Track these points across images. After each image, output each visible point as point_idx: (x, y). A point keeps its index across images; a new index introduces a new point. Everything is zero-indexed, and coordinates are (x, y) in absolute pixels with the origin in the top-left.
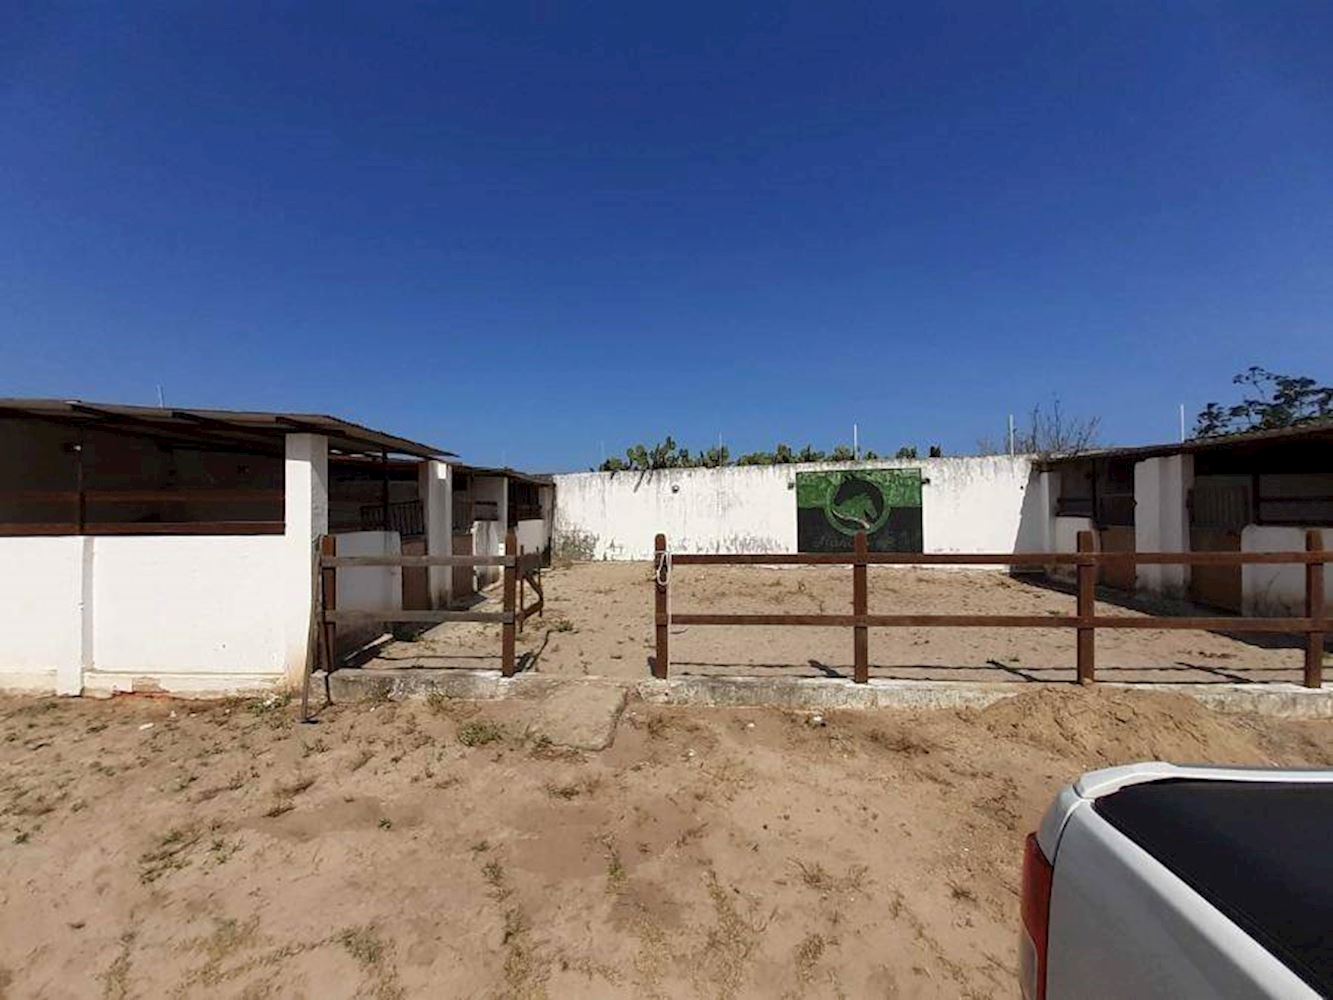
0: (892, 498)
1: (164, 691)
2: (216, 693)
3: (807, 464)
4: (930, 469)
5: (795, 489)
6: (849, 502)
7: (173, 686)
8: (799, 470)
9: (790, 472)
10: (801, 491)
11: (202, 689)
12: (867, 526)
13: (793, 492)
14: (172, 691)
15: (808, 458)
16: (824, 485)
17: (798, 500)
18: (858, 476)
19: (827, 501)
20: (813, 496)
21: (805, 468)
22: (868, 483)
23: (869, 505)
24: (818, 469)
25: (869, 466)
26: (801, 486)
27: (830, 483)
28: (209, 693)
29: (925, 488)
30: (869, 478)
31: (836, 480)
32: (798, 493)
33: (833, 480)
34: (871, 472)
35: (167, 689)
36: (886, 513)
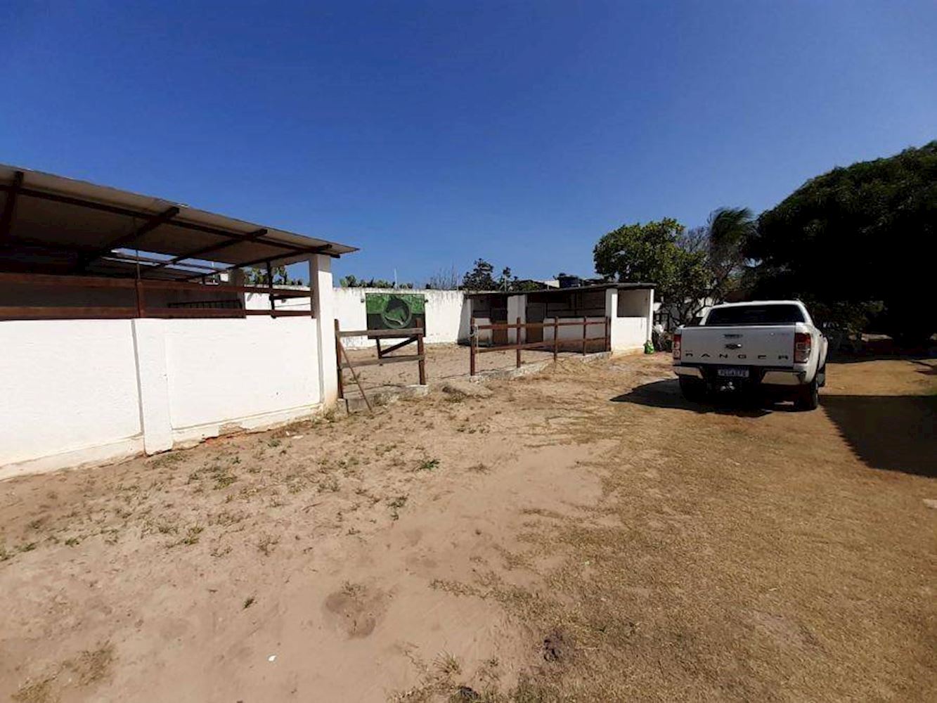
0: (413, 309)
1: (246, 429)
2: (281, 423)
3: (371, 289)
4: (428, 295)
5: (365, 303)
6: (393, 311)
7: (251, 425)
8: (367, 292)
9: (360, 293)
10: (368, 304)
11: (272, 422)
12: (402, 323)
13: (364, 304)
14: (251, 428)
15: (371, 285)
16: (380, 301)
17: (367, 310)
18: (397, 297)
19: (382, 309)
20: (375, 307)
21: (370, 291)
22: (402, 300)
23: (403, 312)
24: (377, 292)
25: (402, 292)
26: (370, 302)
27: (383, 300)
28: (277, 423)
29: (426, 305)
30: (402, 298)
31: (387, 299)
32: (367, 306)
33: (385, 298)
34: (403, 295)
35: (247, 427)
36: (410, 318)
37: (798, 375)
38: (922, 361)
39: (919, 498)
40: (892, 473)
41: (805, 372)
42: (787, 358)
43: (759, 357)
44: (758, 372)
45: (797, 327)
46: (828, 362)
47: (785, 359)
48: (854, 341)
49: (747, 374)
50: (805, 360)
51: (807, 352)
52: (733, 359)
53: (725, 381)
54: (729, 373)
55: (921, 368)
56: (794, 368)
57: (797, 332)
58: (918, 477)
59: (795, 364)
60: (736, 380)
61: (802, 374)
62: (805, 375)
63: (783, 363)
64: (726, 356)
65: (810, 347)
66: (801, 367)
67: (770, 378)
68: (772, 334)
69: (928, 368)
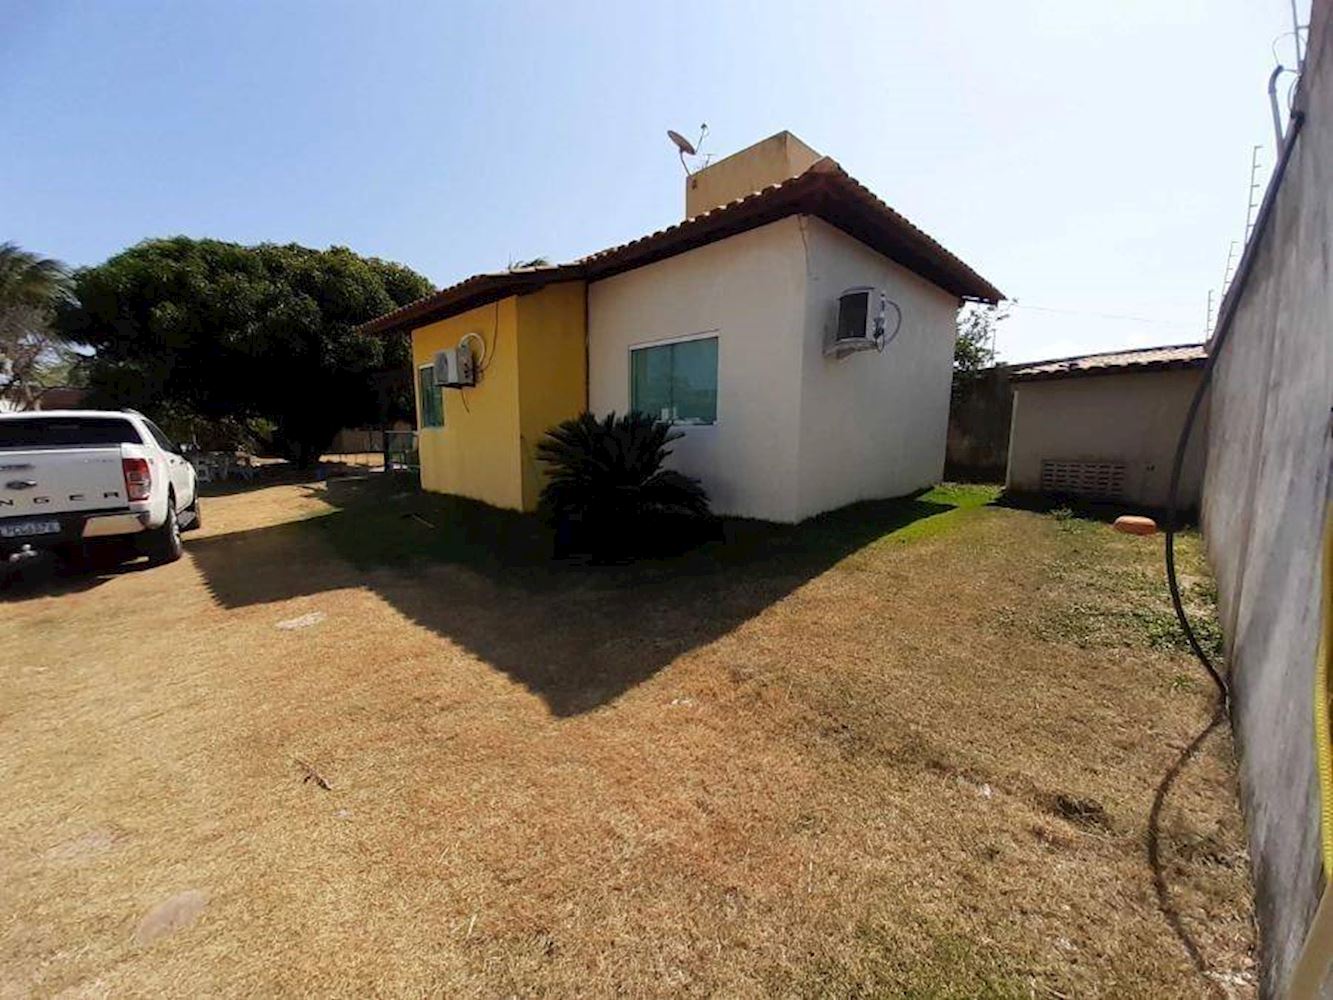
37: (139, 517)
38: (307, 485)
39: (271, 625)
40: (252, 607)
41: (148, 512)
42: (116, 494)
43: (72, 498)
44: (74, 520)
45: (123, 450)
46: (199, 496)
47: (114, 497)
48: (244, 467)
49: (56, 527)
50: (145, 496)
51: (146, 484)
52: (23, 505)
53: (15, 544)
54: (19, 530)
55: (306, 492)
56: (132, 508)
57: (125, 456)
58: (273, 604)
59: (132, 503)
60: (36, 541)
61: (143, 516)
62: (149, 516)
63: (112, 503)
64: (11, 503)
65: (148, 477)
66: (142, 505)
67: (94, 527)
68: (86, 461)
69: (311, 491)
